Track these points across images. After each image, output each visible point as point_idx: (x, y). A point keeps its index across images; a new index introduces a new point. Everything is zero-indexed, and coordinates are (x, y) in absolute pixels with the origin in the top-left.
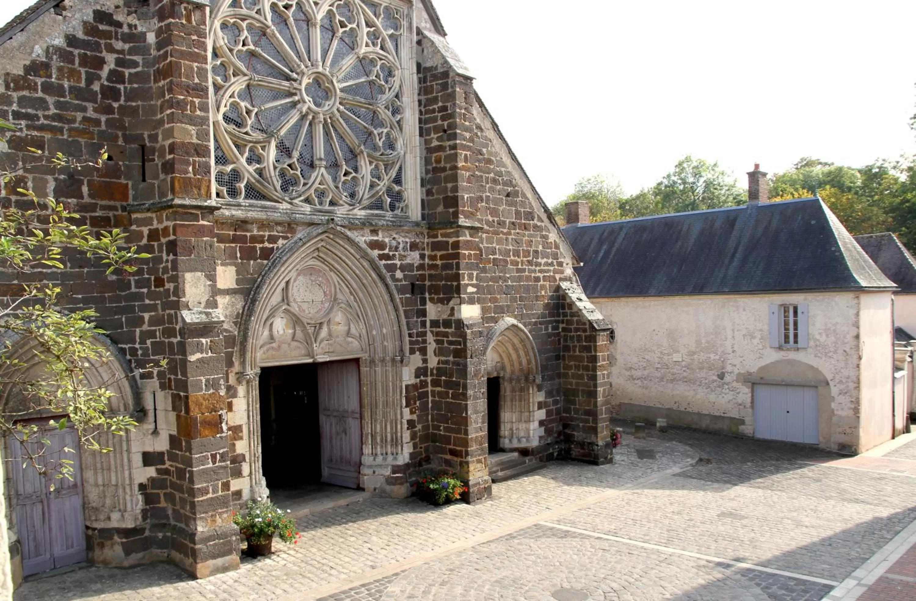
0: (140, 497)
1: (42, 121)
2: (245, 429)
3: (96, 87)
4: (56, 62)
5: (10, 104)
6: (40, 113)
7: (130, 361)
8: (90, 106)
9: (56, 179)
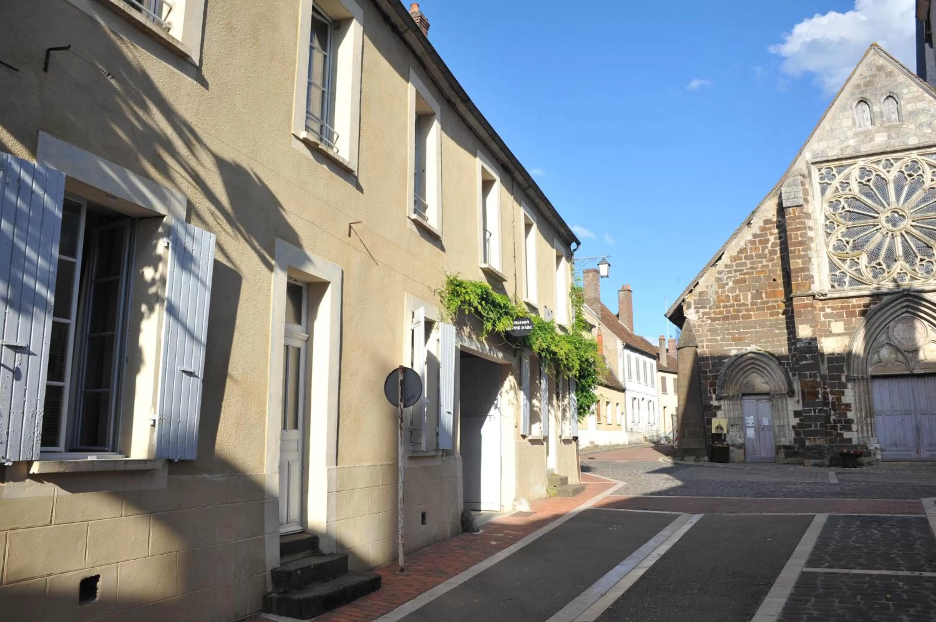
0: (793, 432)
1: (745, 271)
2: (853, 405)
3: (766, 251)
4: (749, 246)
5: (732, 267)
6: (744, 268)
7: (787, 369)
8: (764, 260)
9: (751, 293)
